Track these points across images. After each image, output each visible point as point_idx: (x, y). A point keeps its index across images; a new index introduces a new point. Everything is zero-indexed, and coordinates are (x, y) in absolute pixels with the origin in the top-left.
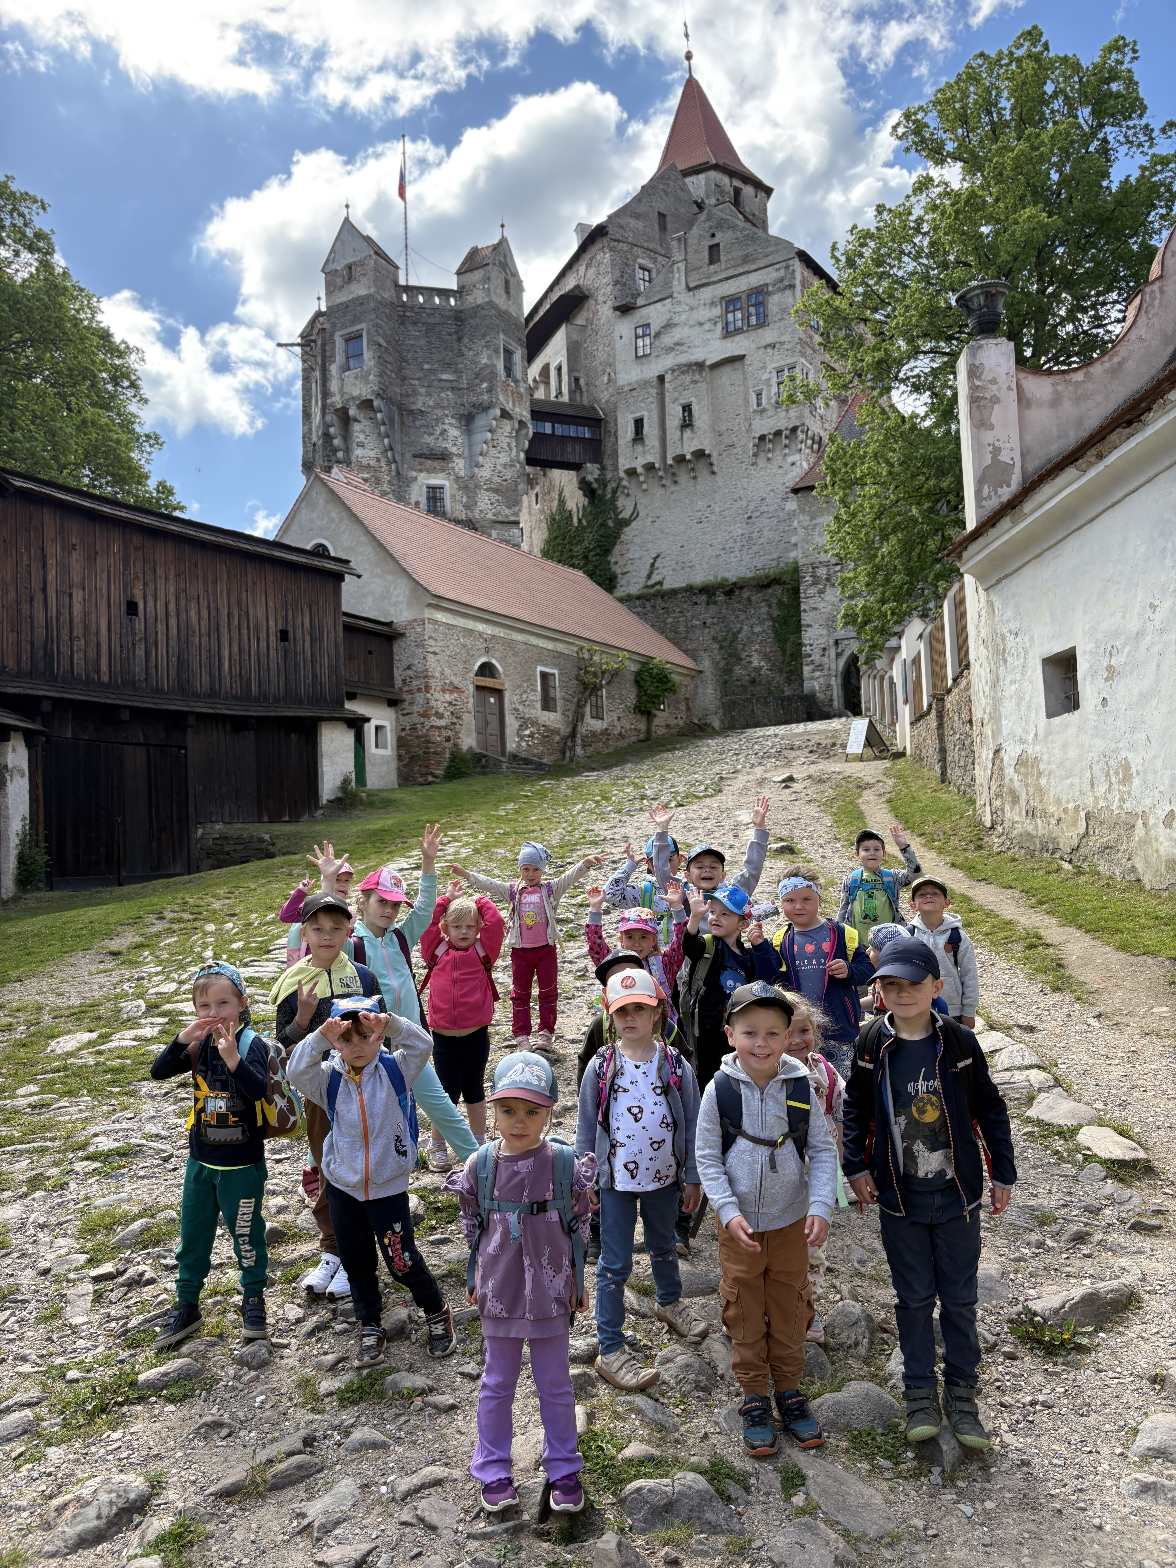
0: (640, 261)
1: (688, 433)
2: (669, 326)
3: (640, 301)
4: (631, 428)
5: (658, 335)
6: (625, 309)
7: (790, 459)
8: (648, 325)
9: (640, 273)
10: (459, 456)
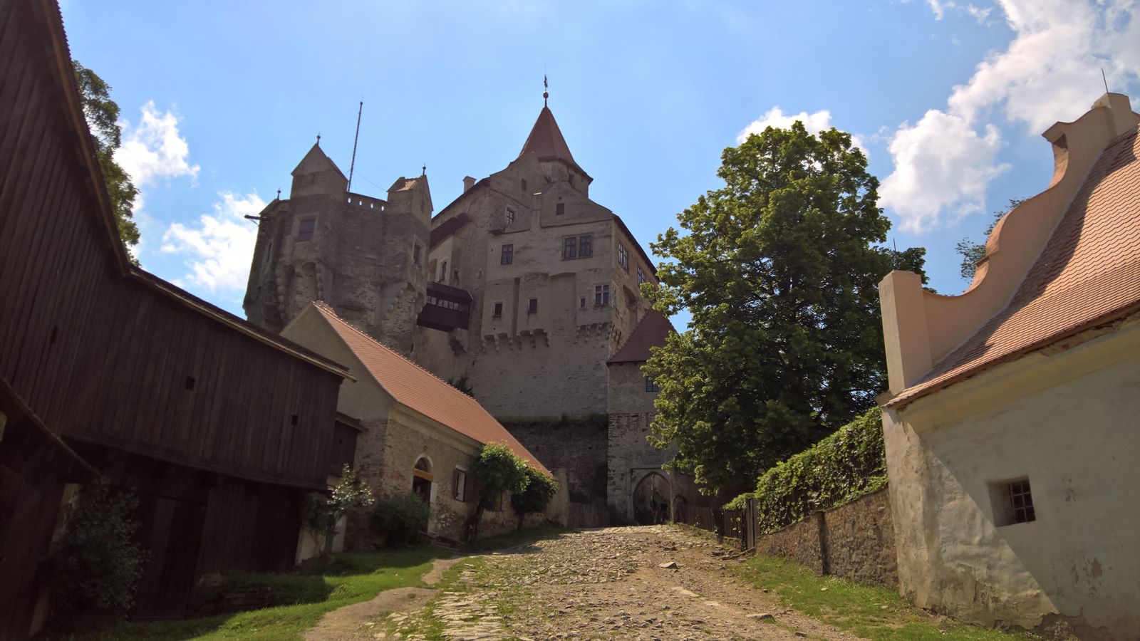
0: (508, 205)
1: (532, 317)
2: (526, 248)
3: (507, 230)
4: (493, 309)
5: (518, 252)
6: (497, 233)
7: (601, 343)
8: (512, 245)
9: (507, 213)
10: (372, 310)
